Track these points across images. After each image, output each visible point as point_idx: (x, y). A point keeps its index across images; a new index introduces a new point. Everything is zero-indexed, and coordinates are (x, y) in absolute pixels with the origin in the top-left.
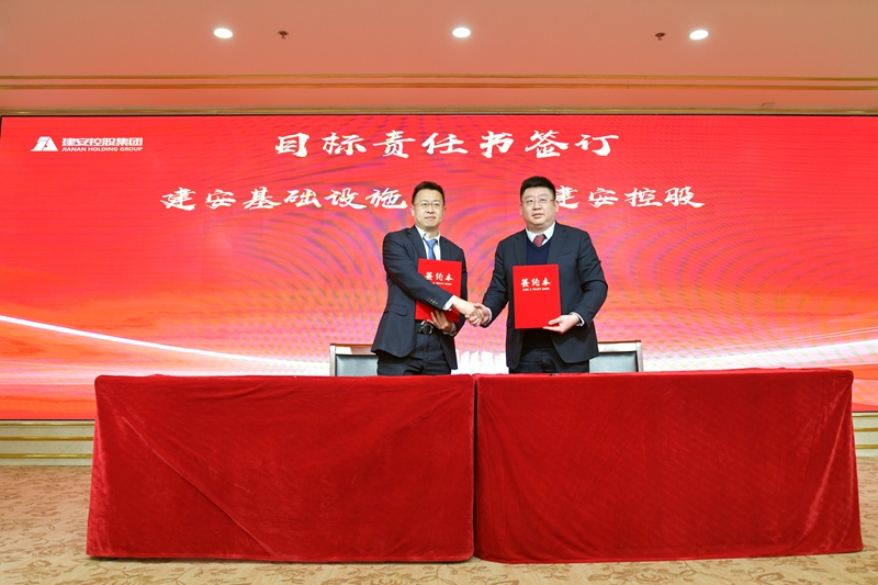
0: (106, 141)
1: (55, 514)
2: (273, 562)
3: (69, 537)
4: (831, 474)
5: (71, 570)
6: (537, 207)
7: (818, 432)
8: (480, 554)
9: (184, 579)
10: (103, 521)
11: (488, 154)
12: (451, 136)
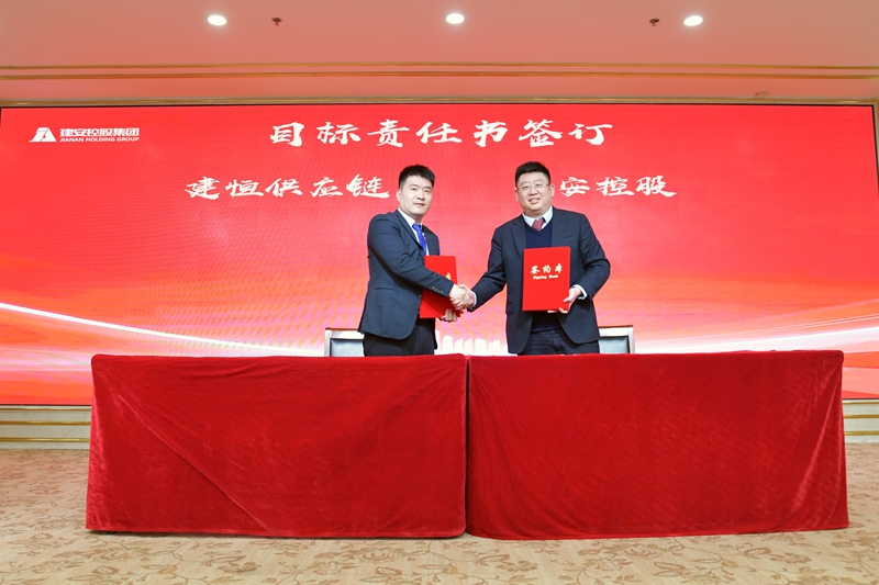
0: (103, 132)
1: (58, 492)
2: (268, 537)
3: (70, 513)
4: (820, 453)
5: (71, 542)
6: (534, 192)
7: (809, 411)
8: (471, 530)
9: (181, 552)
10: (102, 496)
11: (482, 143)
12: (445, 126)
